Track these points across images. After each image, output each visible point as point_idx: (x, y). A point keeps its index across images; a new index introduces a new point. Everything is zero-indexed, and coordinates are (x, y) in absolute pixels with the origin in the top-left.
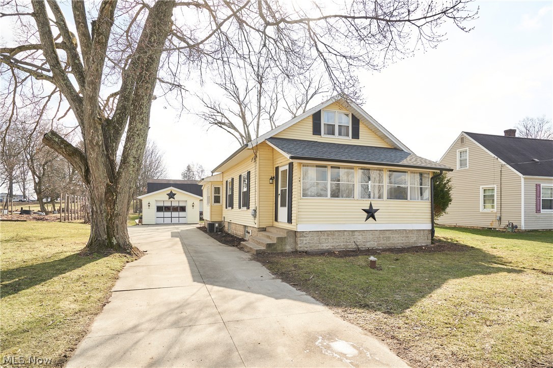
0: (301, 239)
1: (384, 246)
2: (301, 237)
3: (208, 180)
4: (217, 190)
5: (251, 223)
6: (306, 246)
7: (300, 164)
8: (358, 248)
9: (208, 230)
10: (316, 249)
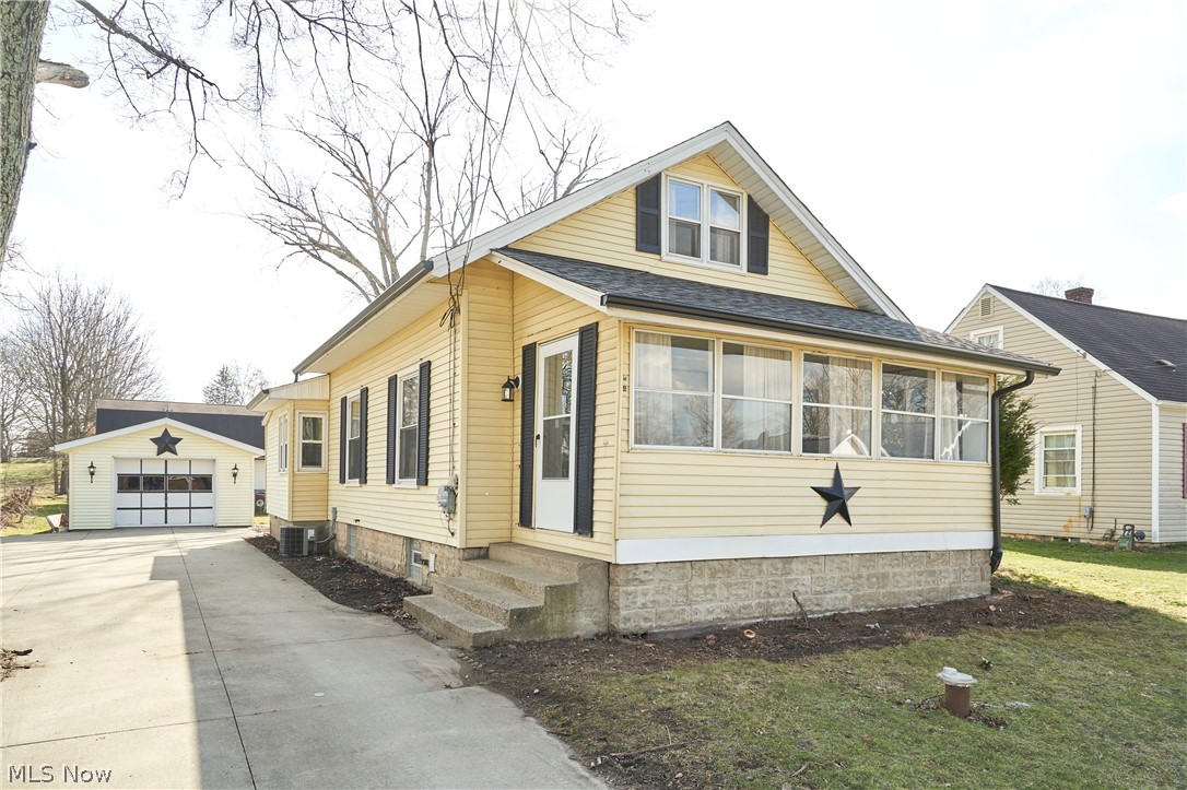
0: (631, 589)
1: (870, 603)
2: (627, 583)
3: (284, 394)
4: (313, 426)
5: (436, 531)
6: (643, 612)
7: (628, 326)
8: (803, 614)
9: (282, 549)
10: (676, 621)
